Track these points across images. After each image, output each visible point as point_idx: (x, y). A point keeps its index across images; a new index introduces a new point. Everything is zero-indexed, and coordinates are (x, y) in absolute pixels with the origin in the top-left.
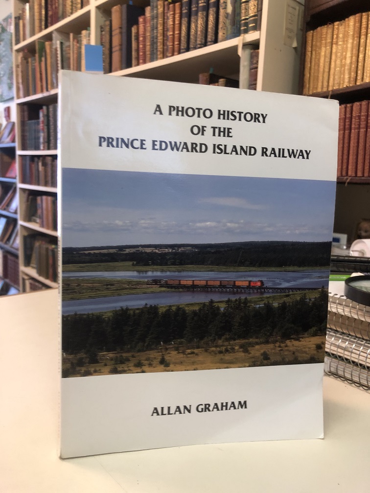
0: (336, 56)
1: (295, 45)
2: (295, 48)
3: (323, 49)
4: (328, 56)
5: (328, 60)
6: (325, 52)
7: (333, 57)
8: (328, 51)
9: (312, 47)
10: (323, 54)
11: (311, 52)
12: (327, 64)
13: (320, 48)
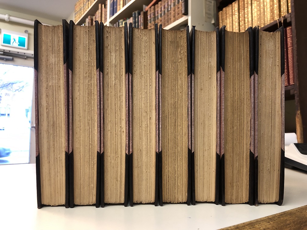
0: (235, 21)
1: (213, 22)
2: (214, 24)
3: (228, 19)
4: (231, 22)
5: (231, 25)
6: (229, 21)
7: (234, 22)
8: (231, 20)
9: (222, 20)
10: (228, 21)
11: (222, 22)
12: (231, 27)
13: (226, 19)
